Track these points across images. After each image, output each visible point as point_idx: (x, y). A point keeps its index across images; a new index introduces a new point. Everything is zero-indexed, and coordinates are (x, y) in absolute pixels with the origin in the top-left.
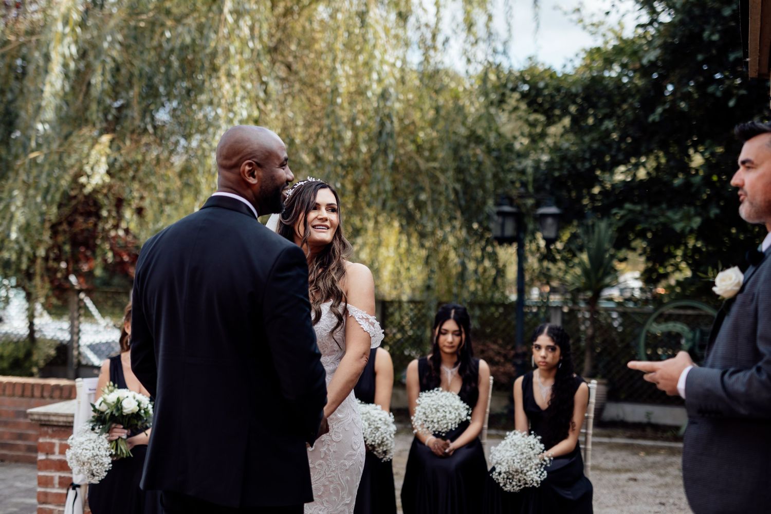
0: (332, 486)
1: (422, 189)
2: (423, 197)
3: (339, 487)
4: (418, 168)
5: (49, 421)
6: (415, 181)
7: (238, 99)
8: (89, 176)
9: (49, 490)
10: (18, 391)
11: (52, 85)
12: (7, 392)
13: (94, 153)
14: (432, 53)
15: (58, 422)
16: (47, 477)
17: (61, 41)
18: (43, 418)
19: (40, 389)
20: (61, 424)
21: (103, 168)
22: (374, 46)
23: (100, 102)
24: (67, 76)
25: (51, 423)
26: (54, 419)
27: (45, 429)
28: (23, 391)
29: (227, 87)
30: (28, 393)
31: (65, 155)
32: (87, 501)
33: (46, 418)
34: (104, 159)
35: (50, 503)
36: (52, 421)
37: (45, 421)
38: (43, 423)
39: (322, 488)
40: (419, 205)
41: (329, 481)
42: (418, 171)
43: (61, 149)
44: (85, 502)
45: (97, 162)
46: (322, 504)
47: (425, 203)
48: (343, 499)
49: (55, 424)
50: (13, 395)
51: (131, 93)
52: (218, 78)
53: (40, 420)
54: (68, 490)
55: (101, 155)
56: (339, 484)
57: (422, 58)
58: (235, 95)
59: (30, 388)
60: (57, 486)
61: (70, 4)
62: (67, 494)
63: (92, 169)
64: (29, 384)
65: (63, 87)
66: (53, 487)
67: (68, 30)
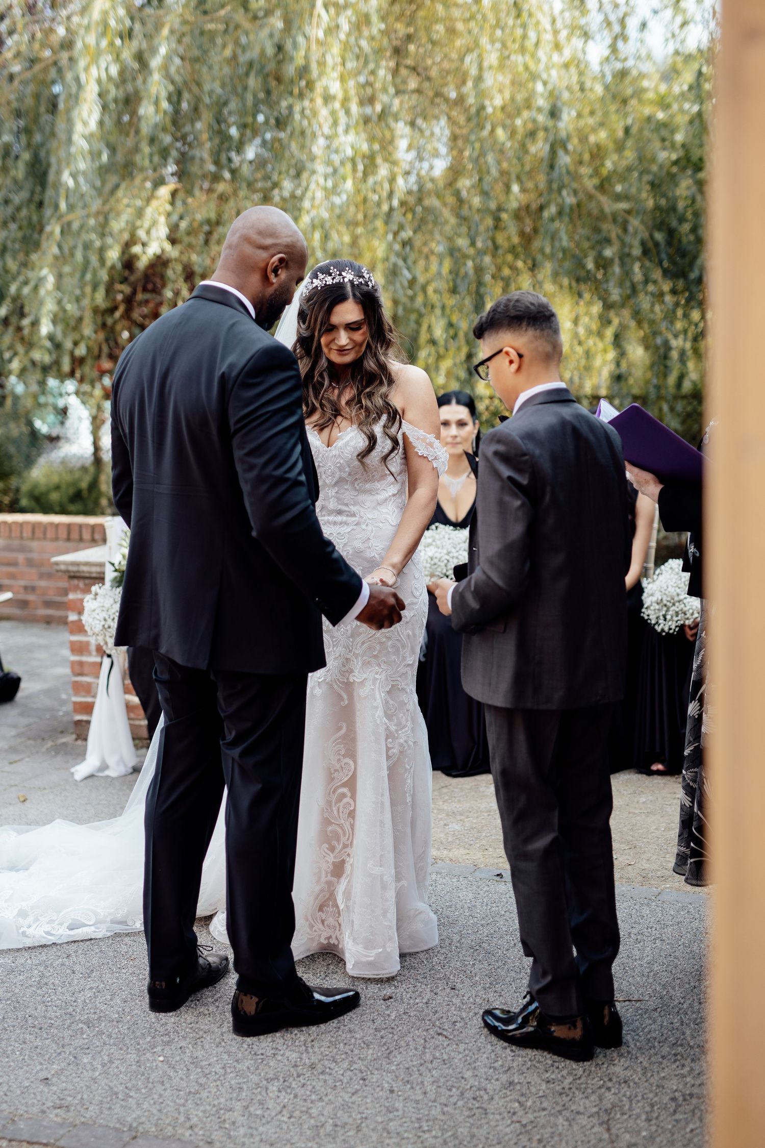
0: (390, 643)
1: (608, 241)
2: (608, 253)
3: (399, 645)
4: (602, 211)
5: (78, 572)
6: (597, 230)
7: (341, 129)
8: (144, 245)
9: (85, 659)
10: (63, 533)
11: (85, 124)
12: (49, 536)
13: (149, 211)
14: (620, 44)
15: (90, 573)
16: (81, 642)
17: (95, 59)
18: (71, 568)
19: (89, 530)
20: (94, 575)
21: (163, 231)
22: (537, 44)
23: (152, 140)
24: (105, 107)
25: (82, 575)
26: (85, 569)
27: (75, 582)
28: (69, 533)
29: (324, 112)
30: (75, 535)
31: (112, 215)
32: (128, 672)
33: (75, 569)
34: (162, 219)
35: (86, 675)
36: (83, 572)
37: (74, 572)
38: (72, 574)
39: (378, 647)
40: (603, 264)
41: (386, 637)
42: (602, 216)
43: (107, 208)
44: (125, 673)
45: (154, 223)
46: (379, 665)
47: (612, 261)
48: (404, 658)
49: (87, 575)
50: (56, 539)
51: (199, 125)
52: (312, 100)
53: (68, 571)
54: (102, 657)
55: (159, 214)
56: (398, 640)
57: (606, 52)
58: (335, 123)
59: (77, 528)
60: (94, 653)
61: (108, 5)
62: (101, 663)
63: (148, 232)
64: (75, 524)
65: (101, 123)
66: (90, 654)
67: (104, 43)
